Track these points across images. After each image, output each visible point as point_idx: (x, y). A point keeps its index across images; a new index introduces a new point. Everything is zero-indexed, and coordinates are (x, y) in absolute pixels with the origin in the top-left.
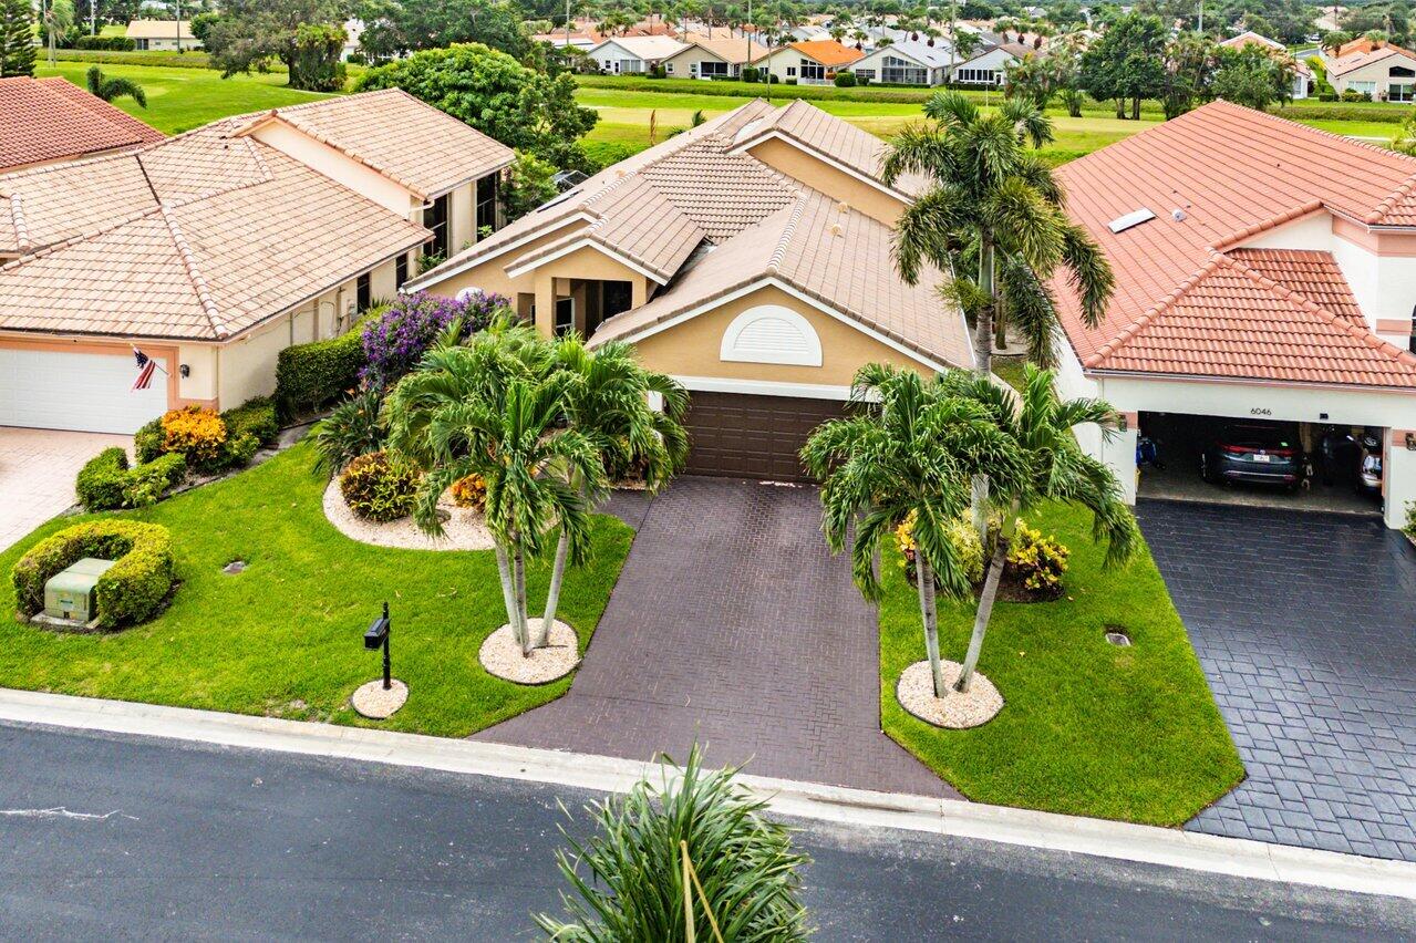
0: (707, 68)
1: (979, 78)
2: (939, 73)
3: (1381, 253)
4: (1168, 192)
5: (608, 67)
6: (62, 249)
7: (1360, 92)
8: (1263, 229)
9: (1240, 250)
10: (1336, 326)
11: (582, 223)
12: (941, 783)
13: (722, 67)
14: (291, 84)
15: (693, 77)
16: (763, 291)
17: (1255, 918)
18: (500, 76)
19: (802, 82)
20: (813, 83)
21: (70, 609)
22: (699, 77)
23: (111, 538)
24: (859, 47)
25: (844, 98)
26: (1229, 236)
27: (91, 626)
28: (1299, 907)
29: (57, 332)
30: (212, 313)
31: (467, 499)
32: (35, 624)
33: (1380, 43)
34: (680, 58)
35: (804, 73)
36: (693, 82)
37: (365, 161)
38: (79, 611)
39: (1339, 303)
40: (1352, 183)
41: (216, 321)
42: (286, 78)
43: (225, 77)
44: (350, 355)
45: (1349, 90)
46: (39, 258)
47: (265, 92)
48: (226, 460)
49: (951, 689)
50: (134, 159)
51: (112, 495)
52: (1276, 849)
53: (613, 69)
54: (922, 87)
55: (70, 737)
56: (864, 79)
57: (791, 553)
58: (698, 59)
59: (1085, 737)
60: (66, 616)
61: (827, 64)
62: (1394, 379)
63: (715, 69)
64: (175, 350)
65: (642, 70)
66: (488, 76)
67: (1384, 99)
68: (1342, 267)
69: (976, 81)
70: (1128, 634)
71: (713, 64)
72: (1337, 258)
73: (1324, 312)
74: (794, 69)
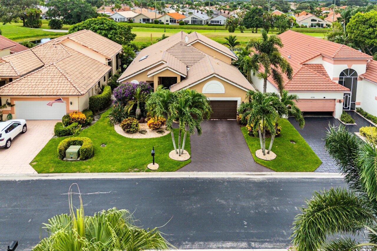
0: (144, 20)
1: (216, 23)
2: (205, 21)
3: (334, 64)
4: (285, 52)
5: (116, 20)
6: (30, 75)
7: (305, 25)
8: (309, 60)
9: (304, 64)
10: (326, 79)
11: (162, 64)
12: (270, 170)
13: (148, 20)
14: (24, 26)
15: (140, 23)
16: (214, 77)
17: (330, 183)
18: (111, 26)
19: (170, 24)
20: (173, 24)
21: (73, 156)
22: (142, 22)
23: (76, 141)
24: (183, 14)
25: (182, 28)
26: (302, 61)
27: (79, 159)
28: (336, 181)
29: (38, 95)
30: (78, 89)
31: (152, 127)
32: (64, 160)
33: (308, 13)
34: (137, 17)
35: (171, 22)
36: (140, 24)
37: (94, 50)
38: (75, 157)
39: (325, 74)
40: (326, 49)
41: (80, 91)
42: (22, 24)
43: (4, 24)
44: (105, 98)
45: (302, 25)
46: (25, 77)
47: (20, 29)
48: (87, 123)
49: (266, 153)
50: (31, 51)
51: (64, 133)
52: (330, 173)
53: (117, 20)
54: (201, 25)
55: (90, 180)
56: (186, 23)
57: (224, 133)
58: (142, 18)
59: (293, 159)
60: (72, 158)
61: (177, 19)
62: (338, 89)
63: (147, 20)
64: (68, 98)
65: (126, 21)
66: (108, 26)
67: (310, 27)
68: (325, 67)
69: (215, 23)
70: (294, 142)
71: (146, 19)
72: (323, 65)
73: (323, 76)
74: (168, 20)
